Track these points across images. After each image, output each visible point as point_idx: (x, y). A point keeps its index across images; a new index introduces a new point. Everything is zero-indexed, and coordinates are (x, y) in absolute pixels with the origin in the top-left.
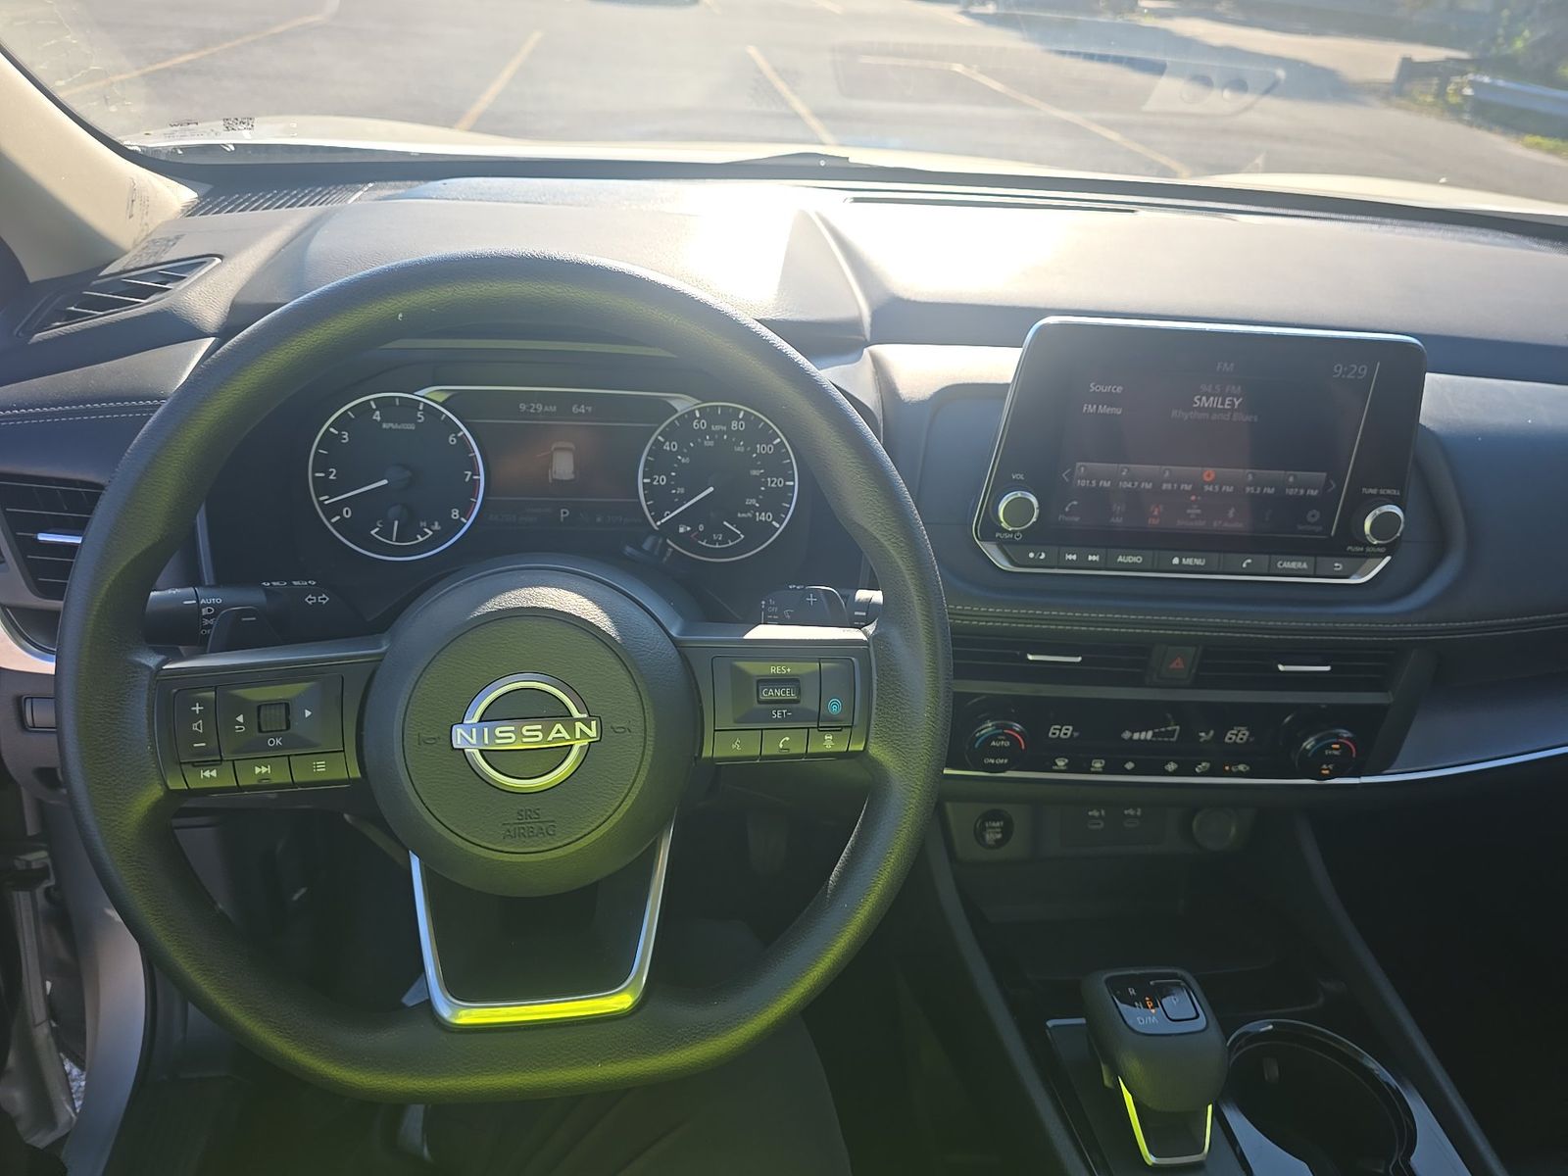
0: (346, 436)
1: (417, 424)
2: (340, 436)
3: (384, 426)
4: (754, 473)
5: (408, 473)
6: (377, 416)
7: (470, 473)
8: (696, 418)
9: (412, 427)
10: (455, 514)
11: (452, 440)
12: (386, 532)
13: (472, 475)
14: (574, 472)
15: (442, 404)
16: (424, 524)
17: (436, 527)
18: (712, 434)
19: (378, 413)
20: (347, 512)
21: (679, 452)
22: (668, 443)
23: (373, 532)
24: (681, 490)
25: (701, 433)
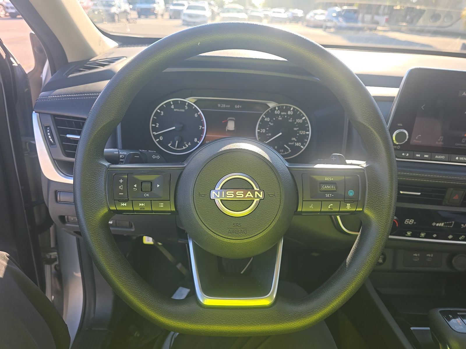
0: (162, 113)
1: (185, 110)
2: (160, 113)
3: (175, 110)
4: (295, 129)
5: (182, 125)
6: (173, 107)
7: (201, 127)
8: (276, 110)
9: (183, 111)
10: (196, 140)
11: (196, 115)
12: (173, 145)
13: (202, 127)
14: (235, 128)
15: (194, 103)
16: (185, 143)
17: (189, 144)
18: (281, 115)
19: (173, 106)
20: (161, 138)
21: (270, 121)
22: (266, 118)
23: (169, 145)
24: (270, 134)
25: (278, 115)
